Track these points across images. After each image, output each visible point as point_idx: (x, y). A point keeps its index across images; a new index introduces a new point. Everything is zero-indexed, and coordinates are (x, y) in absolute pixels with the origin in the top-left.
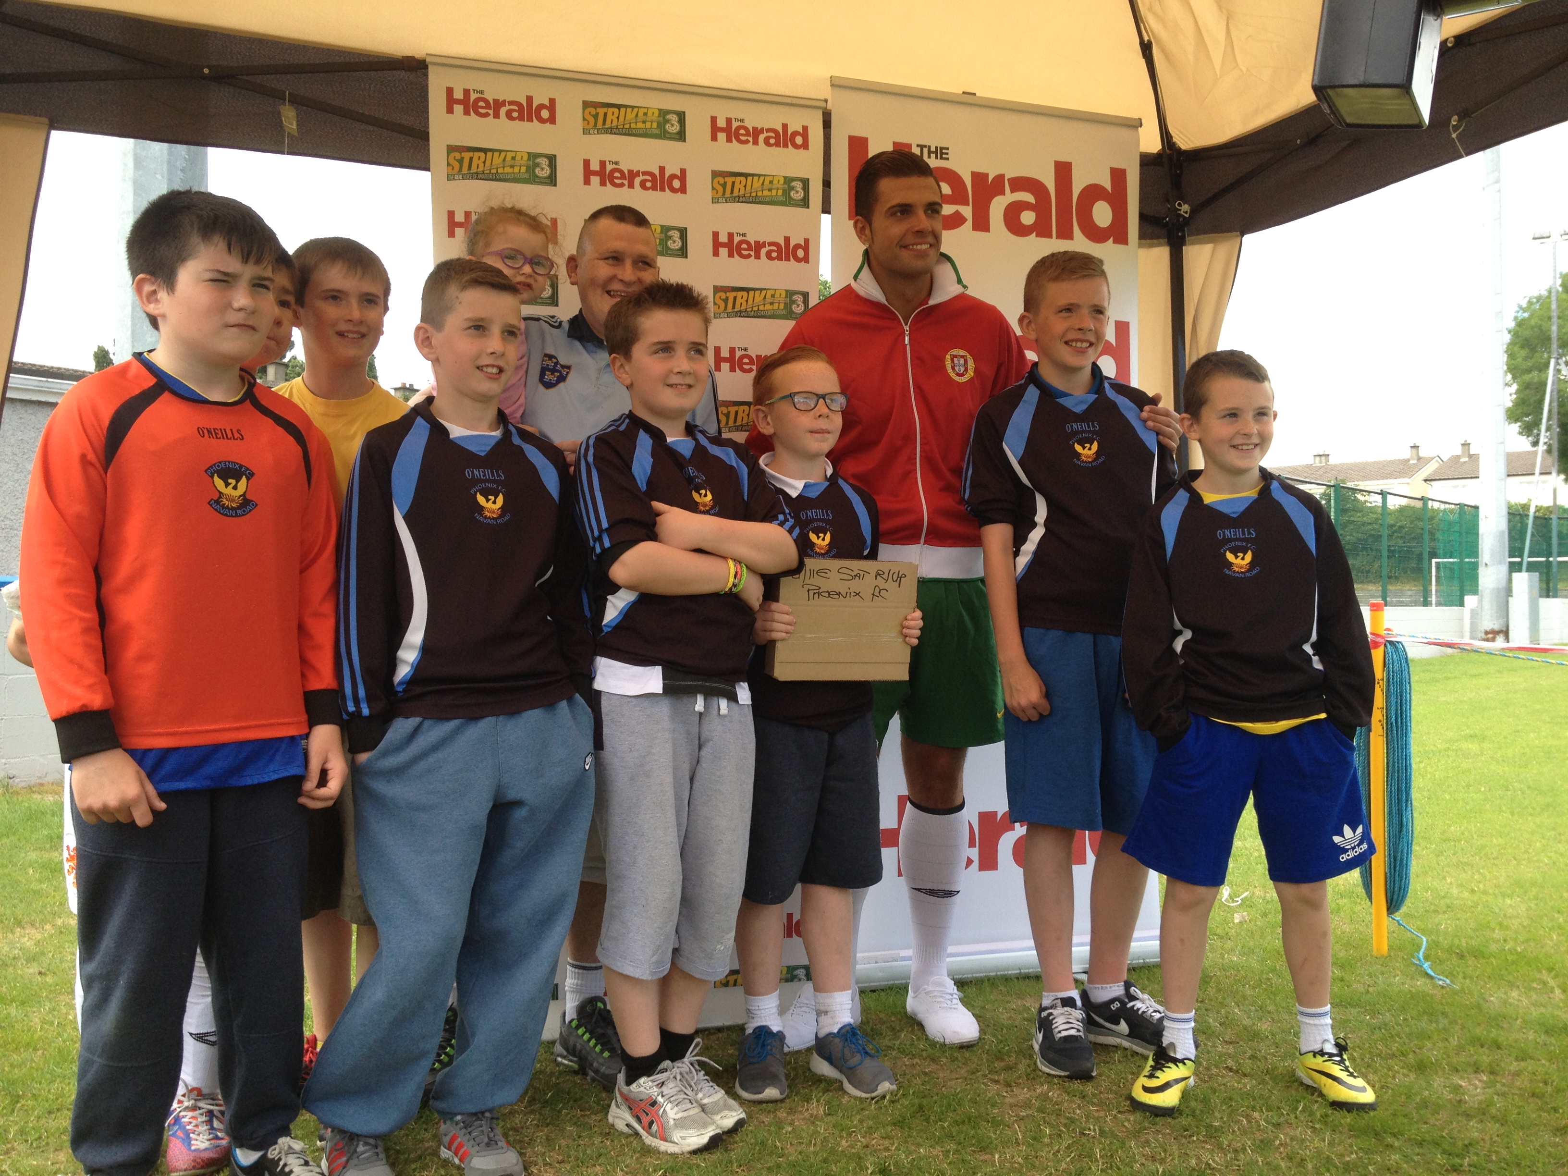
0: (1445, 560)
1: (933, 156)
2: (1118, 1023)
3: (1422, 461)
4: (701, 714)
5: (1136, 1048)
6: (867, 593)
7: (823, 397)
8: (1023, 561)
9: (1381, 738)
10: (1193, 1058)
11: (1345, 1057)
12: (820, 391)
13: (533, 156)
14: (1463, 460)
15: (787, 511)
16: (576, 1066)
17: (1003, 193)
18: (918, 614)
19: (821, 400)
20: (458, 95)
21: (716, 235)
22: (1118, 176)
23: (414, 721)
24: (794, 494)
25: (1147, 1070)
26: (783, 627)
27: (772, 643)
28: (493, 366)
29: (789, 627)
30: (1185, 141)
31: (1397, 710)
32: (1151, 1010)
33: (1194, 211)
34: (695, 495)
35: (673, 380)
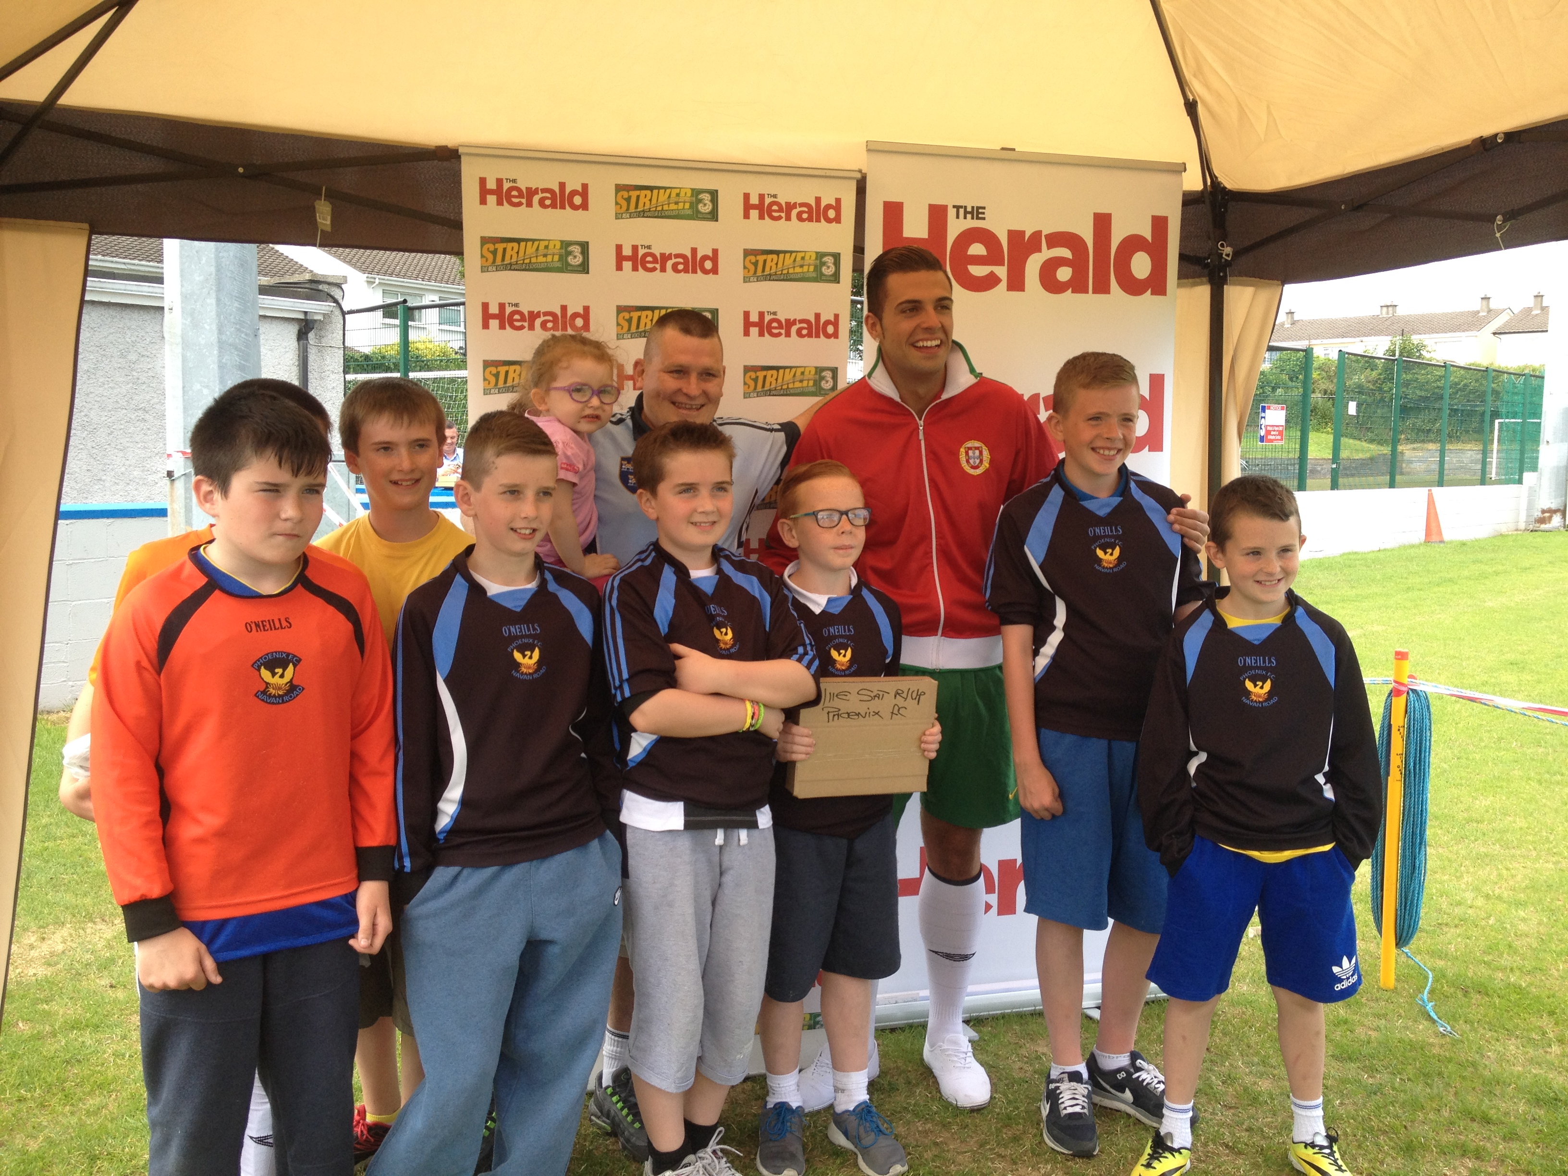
0: (1507, 420)
1: (969, 216)
2: (1123, 1092)
3: (1492, 313)
4: (721, 847)
5: (1138, 1115)
6: (886, 713)
7: (846, 513)
8: (1042, 662)
9: (1399, 783)
10: (1189, 1146)
11: (1335, 1148)
12: (843, 508)
13: (565, 244)
14: (1534, 312)
15: (807, 642)
16: (609, 1128)
17: (1039, 250)
18: (937, 728)
19: (844, 517)
20: (491, 185)
21: (747, 314)
22: (1159, 224)
23: (453, 870)
24: (817, 610)
25: (1144, 1159)
26: (803, 749)
27: (793, 764)
28: (526, 528)
29: (809, 749)
30: (1230, 182)
31: (1415, 757)
32: (1156, 1081)
33: (1236, 254)
34: (716, 632)
35: (697, 518)
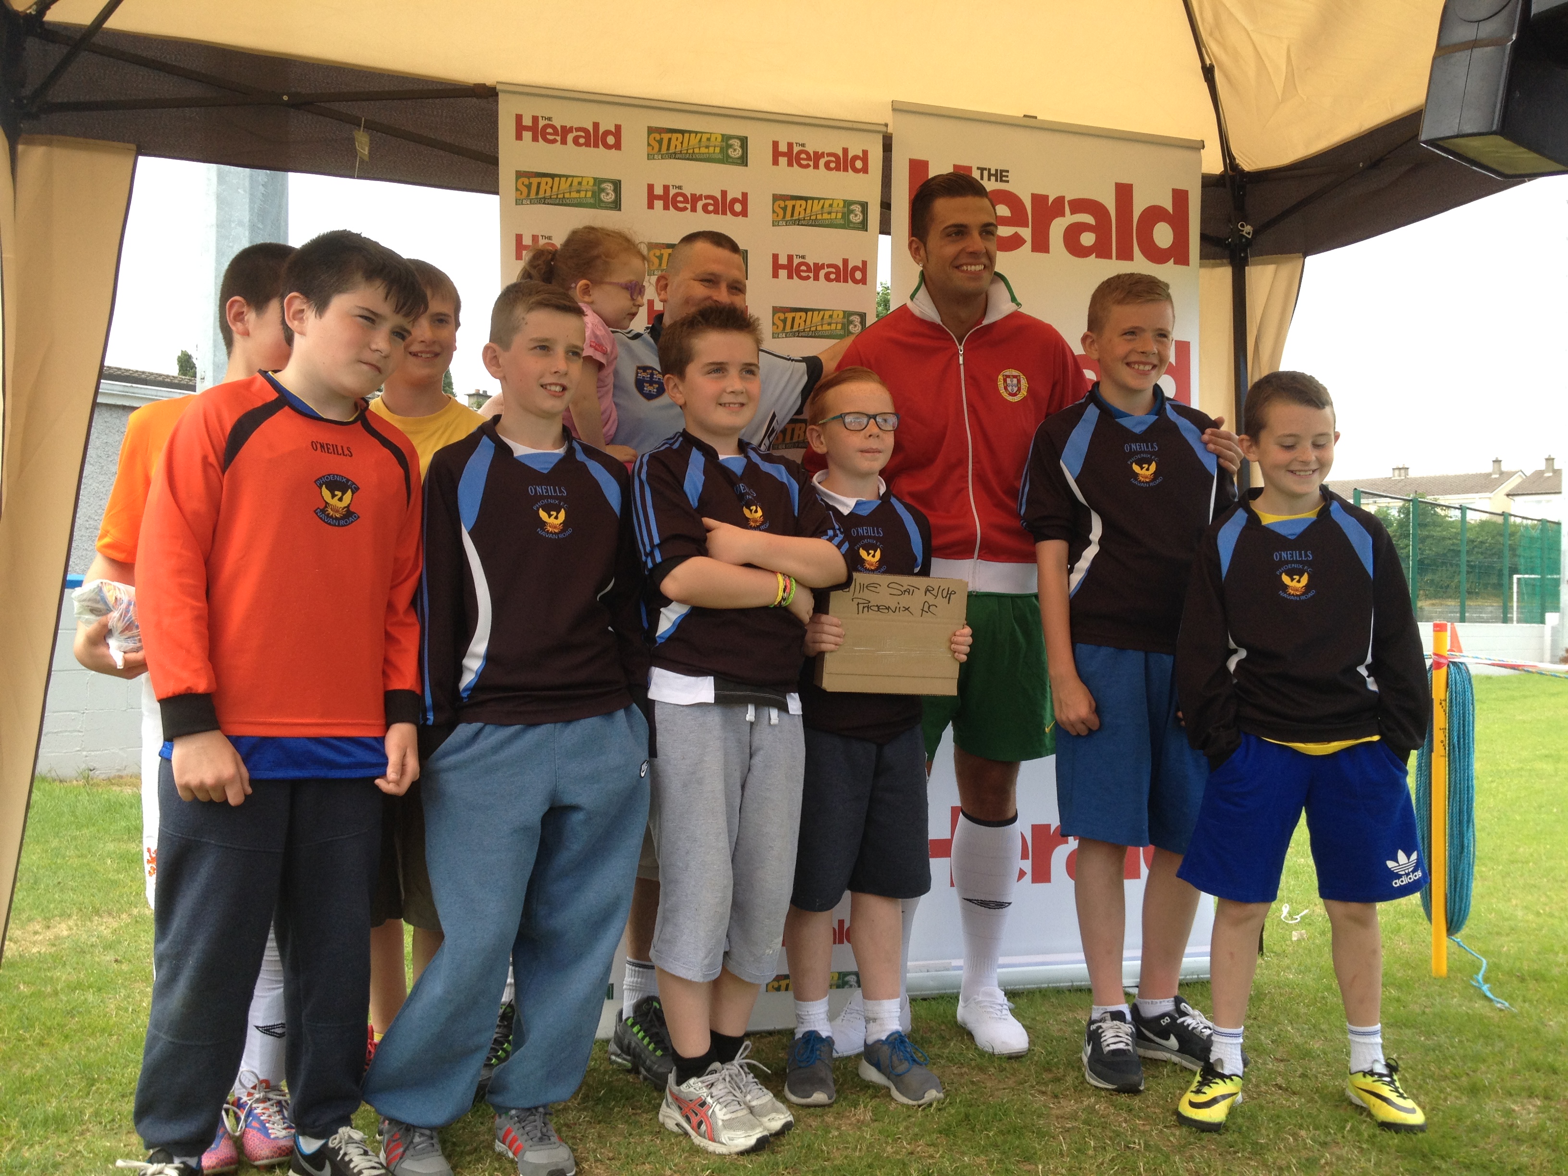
0: (1526, 576)
1: (993, 178)
2: (1168, 1038)
3: (1505, 476)
4: (752, 724)
5: (1185, 1063)
6: (916, 608)
7: (874, 417)
8: (1077, 578)
9: (1443, 758)
10: (1240, 1074)
11: (1395, 1077)
12: (872, 412)
13: (598, 182)
14: (1547, 475)
15: (837, 527)
16: (629, 1065)
17: (1063, 215)
18: (968, 630)
19: (872, 420)
20: (527, 121)
21: (775, 257)
22: (1180, 197)
23: (476, 726)
24: (846, 511)
25: (1194, 1086)
26: (832, 639)
27: (821, 654)
28: (556, 384)
29: (838, 639)
30: (1248, 163)
31: (1459, 731)
32: (1202, 1026)
33: (1256, 233)
34: (746, 511)
35: (727, 399)
